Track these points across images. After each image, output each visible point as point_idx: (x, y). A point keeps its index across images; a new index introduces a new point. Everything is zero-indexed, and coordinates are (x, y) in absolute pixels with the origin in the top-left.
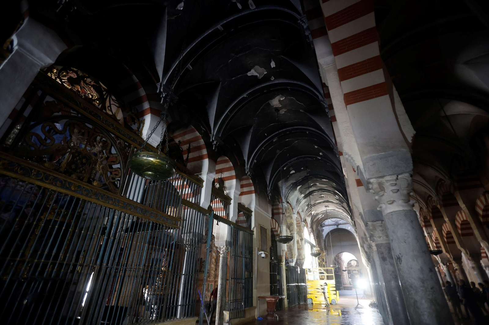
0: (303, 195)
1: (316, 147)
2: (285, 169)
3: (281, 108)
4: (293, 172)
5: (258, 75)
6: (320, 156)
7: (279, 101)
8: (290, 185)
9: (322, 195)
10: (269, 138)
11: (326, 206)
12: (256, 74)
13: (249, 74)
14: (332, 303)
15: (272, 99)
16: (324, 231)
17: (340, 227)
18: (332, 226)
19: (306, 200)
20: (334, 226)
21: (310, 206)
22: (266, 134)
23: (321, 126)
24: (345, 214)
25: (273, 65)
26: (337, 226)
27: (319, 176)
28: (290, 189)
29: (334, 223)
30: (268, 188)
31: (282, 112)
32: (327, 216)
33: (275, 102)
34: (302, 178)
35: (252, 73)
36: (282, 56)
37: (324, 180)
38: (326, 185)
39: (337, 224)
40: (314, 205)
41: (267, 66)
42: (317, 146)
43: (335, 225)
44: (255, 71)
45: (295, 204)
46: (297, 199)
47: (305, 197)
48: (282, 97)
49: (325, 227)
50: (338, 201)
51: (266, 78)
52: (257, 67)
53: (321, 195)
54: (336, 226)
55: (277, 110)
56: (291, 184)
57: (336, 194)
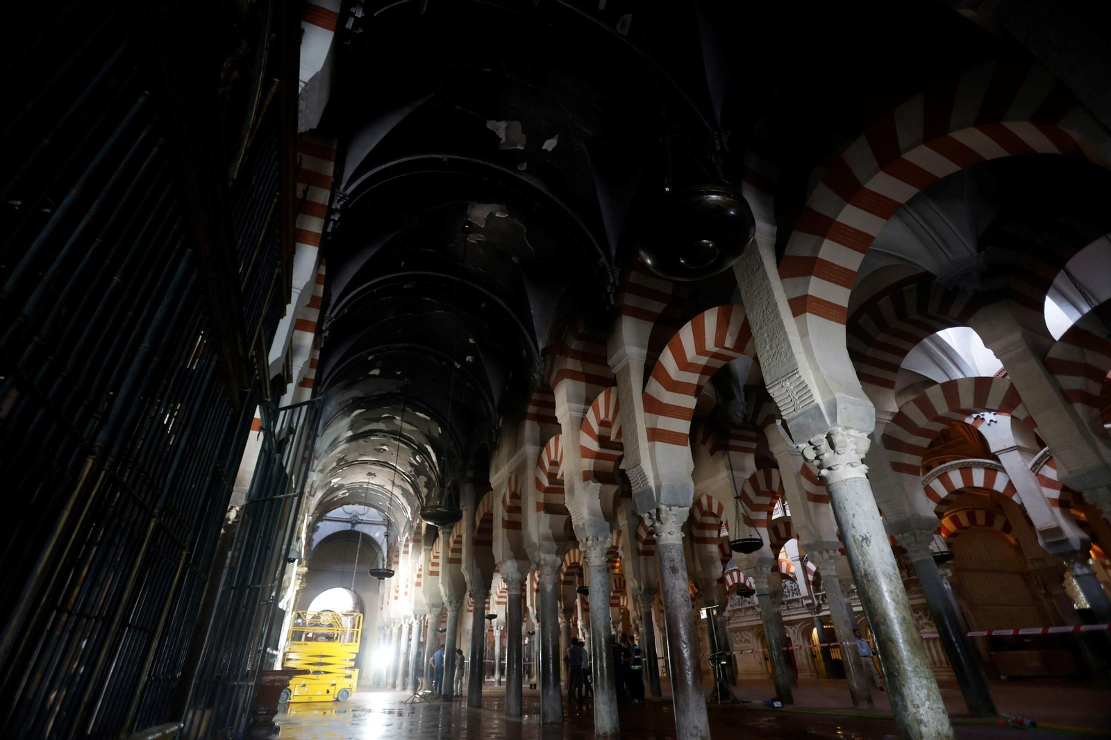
0: (350, 433)
1: (471, 341)
2: (370, 358)
3: (479, 230)
4: (376, 372)
5: (504, 140)
6: (462, 362)
7: (491, 215)
8: (348, 400)
9: (385, 447)
10: (404, 273)
11: (370, 474)
12: (502, 135)
13: (491, 125)
14: (340, 699)
15: (479, 202)
16: (320, 530)
17: (358, 528)
18: (340, 523)
19: (346, 445)
20: (344, 524)
21: (344, 463)
22: (403, 263)
23: (532, 307)
24: (402, 500)
25: (550, 145)
26: (353, 525)
27: (418, 403)
28: (343, 408)
29: (348, 516)
30: (319, 388)
31: (473, 239)
32: (357, 496)
33: (480, 213)
34: (380, 393)
35: (500, 128)
36: (584, 146)
37: (422, 415)
38: (412, 425)
39: (354, 522)
40: (351, 464)
41: (535, 140)
42: (475, 340)
43: (348, 522)
44: (507, 128)
45: (326, 447)
46: (336, 439)
47: (350, 440)
48: (502, 211)
49: (324, 522)
50: (409, 469)
51: (512, 158)
52: (517, 126)
53: (383, 445)
54: (350, 525)
55: (473, 229)
56: (351, 398)
57: (422, 451)
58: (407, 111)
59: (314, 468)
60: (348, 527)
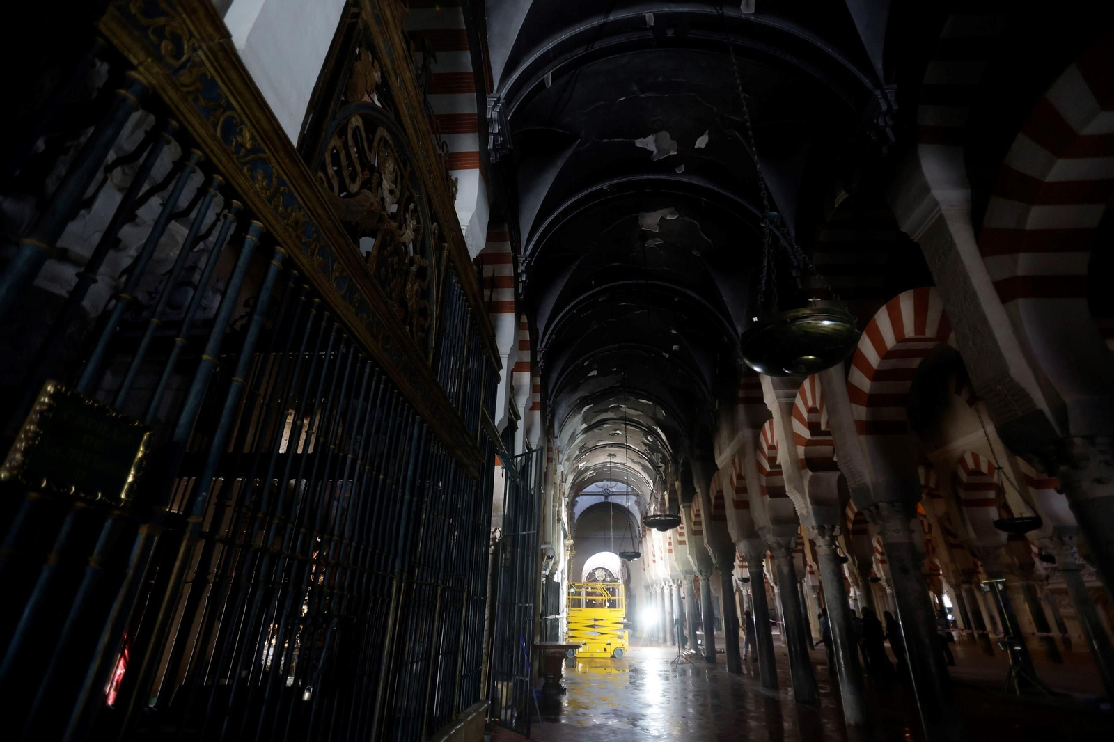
0: (584, 426)
1: (674, 332)
2: (585, 364)
3: (654, 235)
4: (595, 373)
5: (655, 152)
6: (670, 351)
7: (663, 219)
8: (576, 401)
9: (618, 432)
10: (596, 290)
11: (610, 455)
12: (652, 147)
13: (639, 143)
14: (616, 656)
15: (648, 211)
16: (578, 505)
17: (612, 499)
18: (594, 497)
19: (584, 436)
20: (599, 497)
21: (585, 450)
22: (593, 282)
23: (723, 294)
24: (644, 475)
25: (702, 142)
26: (606, 497)
27: (638, 391)
28: (573, 409)
29: (601, 490)
30: (548, 401)
31: (651, 244)
32: (603, 474)
33: (651, 221)
34: (602, 388)
35: (648, 143)
36: (737, 134)
37: (644, 401)
38: (637, 410)
39: (606, 494)
40: (592, 449)
41: (685, 140)
42: (676, 330)
43: (601, 495)
44: (656, 141)
45: (566, 442)
46: (573, 433)
47: (586, 431)
48: (672, 214)
49: (581, 497)
50: (644, 448)
51: (668, 165)
52: (665, 134)
53: (616, 430)
54: (603, 497)
55: (645, 236)
56: (579, 399)
57: (651, 432)
58: (560, 164)
59: (560, 461)
60: (602, 499)
